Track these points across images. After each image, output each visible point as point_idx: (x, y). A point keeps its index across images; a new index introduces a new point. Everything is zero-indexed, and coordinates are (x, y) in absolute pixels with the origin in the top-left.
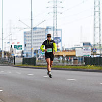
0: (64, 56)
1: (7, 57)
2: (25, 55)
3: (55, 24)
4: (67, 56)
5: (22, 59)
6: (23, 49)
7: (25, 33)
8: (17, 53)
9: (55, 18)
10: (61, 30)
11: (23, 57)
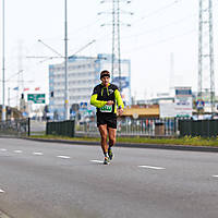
0: (136, 117)
1: (12, 119)
2: (51, 115)
3: (116, 49)
4: (140, 117)
5: (45, 123)
6: (47, 102)
7: (51, 68)
8: (34, 110)
9: (116, 37)
10: (128, 62)
11: (48, 118)
